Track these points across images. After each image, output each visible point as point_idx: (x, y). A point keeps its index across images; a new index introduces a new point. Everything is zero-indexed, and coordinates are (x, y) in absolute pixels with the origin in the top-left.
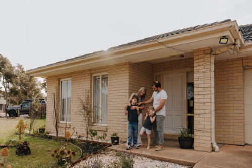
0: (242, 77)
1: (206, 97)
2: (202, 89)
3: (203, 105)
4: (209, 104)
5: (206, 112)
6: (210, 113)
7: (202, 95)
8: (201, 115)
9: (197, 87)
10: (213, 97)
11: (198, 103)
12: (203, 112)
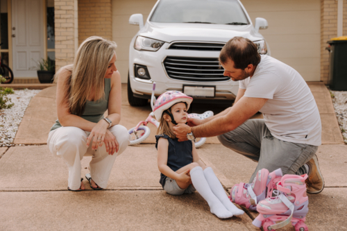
0: (109, 4)
1: (68, 21)
2: (64, 12)
3: (65, 30)
4: (71, 30)
5: (69, 38)
6: (73, 40)
7: (64, 18)
8: (63, 43)
9: (58, 10)
10: (76, 21)
11: (59, 28)
12: (65, 38)
